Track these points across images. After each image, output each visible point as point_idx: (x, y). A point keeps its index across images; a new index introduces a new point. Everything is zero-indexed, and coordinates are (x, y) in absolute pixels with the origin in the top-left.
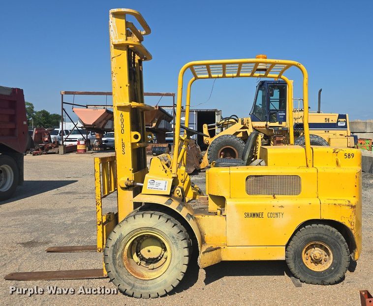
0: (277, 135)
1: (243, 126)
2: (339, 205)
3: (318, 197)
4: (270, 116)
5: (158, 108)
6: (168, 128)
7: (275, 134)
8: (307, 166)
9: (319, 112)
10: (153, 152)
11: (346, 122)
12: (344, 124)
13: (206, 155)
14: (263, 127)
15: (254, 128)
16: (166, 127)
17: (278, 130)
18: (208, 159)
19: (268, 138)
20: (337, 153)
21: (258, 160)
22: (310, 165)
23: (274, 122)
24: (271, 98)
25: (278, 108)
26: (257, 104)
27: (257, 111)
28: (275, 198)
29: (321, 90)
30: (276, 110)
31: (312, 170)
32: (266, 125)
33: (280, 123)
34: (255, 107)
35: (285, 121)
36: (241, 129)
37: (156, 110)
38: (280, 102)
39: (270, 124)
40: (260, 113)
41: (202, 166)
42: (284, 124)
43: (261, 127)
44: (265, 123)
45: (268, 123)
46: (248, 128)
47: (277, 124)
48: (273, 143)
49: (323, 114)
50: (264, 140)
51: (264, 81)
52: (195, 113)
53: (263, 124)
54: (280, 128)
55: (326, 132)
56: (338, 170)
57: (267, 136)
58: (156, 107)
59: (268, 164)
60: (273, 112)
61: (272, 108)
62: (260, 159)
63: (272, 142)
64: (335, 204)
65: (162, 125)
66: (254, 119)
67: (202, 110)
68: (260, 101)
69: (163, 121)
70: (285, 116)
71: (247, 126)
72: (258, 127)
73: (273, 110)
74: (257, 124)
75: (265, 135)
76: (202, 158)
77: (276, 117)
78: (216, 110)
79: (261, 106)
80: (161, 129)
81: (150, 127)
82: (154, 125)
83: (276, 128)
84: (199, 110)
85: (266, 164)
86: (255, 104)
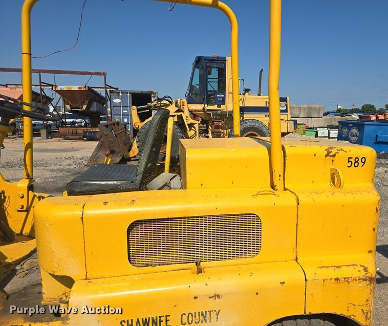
0: (216, 119)
1: (177, 109)
2: (347, 280)
3: (296, 260)
4: (209, 98)
5: (87, 89)
6: (101, 112)
7: (213, 119)
8: (273, 186)
9: (259, 95)
10: (84, 137)
11: (287, 105)
12: (285, 108)
13: (135, 142)
14: (200, 111)
15: (190, 111)
16: (98, 110)
17: (217, 114)
18: (138, 147)
19: (205, 123)
20: (334, 156)
21: (166, 175)
22: (278, 183)
23: (213, 105)
24: (209, 76)
25: (216, 89)
26: (194, 84)
27: (194, 92)
28: (200, 271)
29: (262, 71)
30: (215, 91)
31: (284, 200)
32: (204, 108)
33: (219, 106)
34: (191, 87)
35: (224, 103)
36: (176, 112)
37: (85, 90)
38: (219, 82)
39: (208, 107)
40: (196, 95)
41: (131, 154)
42: (223, 107)
43: (198, 111)
44: (203, 105)
45: (206, 105)
46: (183, 112)
47: (215, 107)
48: (211, 129)
49: (263, 96)
50: (201, 125)
51: (201, 57)
52: (128, 95)
53: (199, 107)
54: (219, 112)
55: (266, 116)
56: (339, 197)
57: (206, 121)
58: (85, 87)
59: (188, 185)
60: (211, 93)
61: (209, 88)
62: (170, 172)
63: (210, 127)
64: (337, 279)
65: (94, 108)
66: (190, 101)
67: (136, 92)
68: (196, 81)
69: (95, 104)
70: (224, 99)
71: (182, 109)
72: (195, 110)
73: (211, 91)
74: (194, 107)
75: (202, 119)
76: (132, 145)
77: (214, 99)
78: (152, 92)
79: (198, 87)
80: (93, 112)
81: (80, 110)
82: (84, 107)
83: (214, 112)
84: (133, 92)
85: (184, 186)
86: (192, 83)
